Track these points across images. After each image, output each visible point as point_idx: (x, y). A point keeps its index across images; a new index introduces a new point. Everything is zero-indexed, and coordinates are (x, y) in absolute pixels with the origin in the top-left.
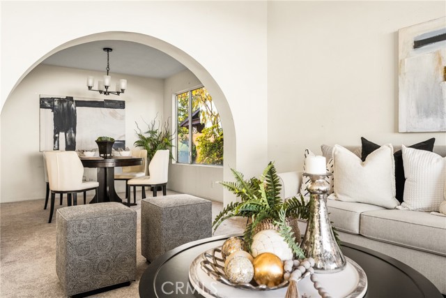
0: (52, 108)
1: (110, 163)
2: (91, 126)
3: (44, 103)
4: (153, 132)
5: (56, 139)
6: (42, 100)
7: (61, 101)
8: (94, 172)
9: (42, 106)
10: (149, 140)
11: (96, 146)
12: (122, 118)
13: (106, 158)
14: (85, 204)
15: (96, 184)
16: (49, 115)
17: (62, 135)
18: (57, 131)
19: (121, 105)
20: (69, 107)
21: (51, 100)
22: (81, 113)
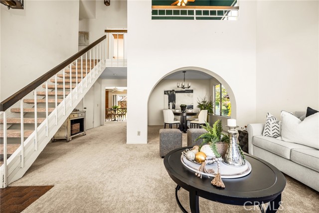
0: (168, 94)
1: (185, 115)
2: (181, 100)
3: (166, 92)
4: (204, 102)
5: (169, 105)
6: (165, 91)
7: (171, 91)
8: (179, 117)
9: (165, 94)
10: (202, 105)
11: (180, 108)
12: (192, 96)
13: (183, 112)
14: (165, 128)
15: (179, 122)
16: (167, 96)
17: (171, 103)
18: (169, 102)
19: (192, 91)
20: (173, 93)
21: (167, 91)
22: (177, 95)
